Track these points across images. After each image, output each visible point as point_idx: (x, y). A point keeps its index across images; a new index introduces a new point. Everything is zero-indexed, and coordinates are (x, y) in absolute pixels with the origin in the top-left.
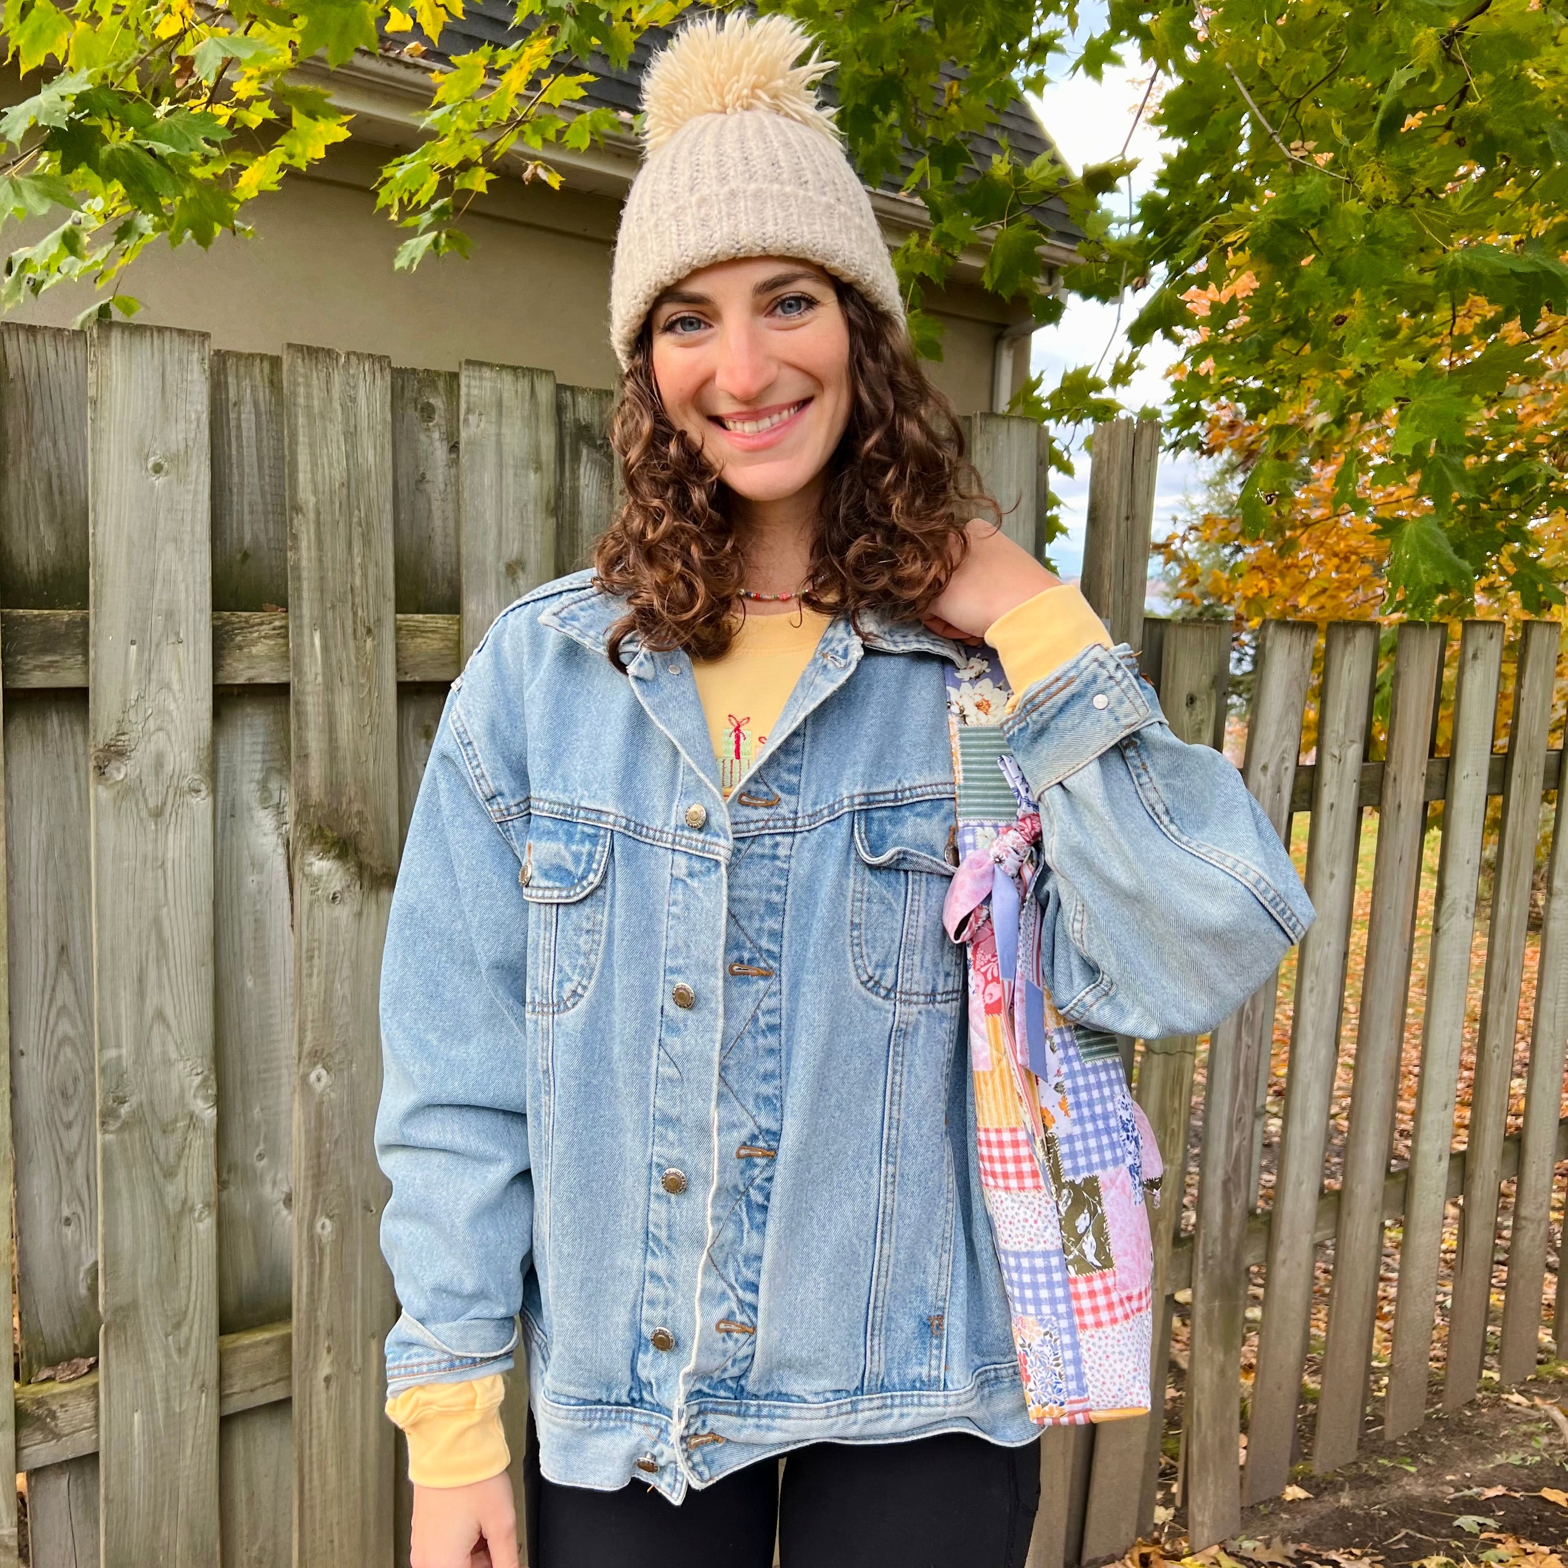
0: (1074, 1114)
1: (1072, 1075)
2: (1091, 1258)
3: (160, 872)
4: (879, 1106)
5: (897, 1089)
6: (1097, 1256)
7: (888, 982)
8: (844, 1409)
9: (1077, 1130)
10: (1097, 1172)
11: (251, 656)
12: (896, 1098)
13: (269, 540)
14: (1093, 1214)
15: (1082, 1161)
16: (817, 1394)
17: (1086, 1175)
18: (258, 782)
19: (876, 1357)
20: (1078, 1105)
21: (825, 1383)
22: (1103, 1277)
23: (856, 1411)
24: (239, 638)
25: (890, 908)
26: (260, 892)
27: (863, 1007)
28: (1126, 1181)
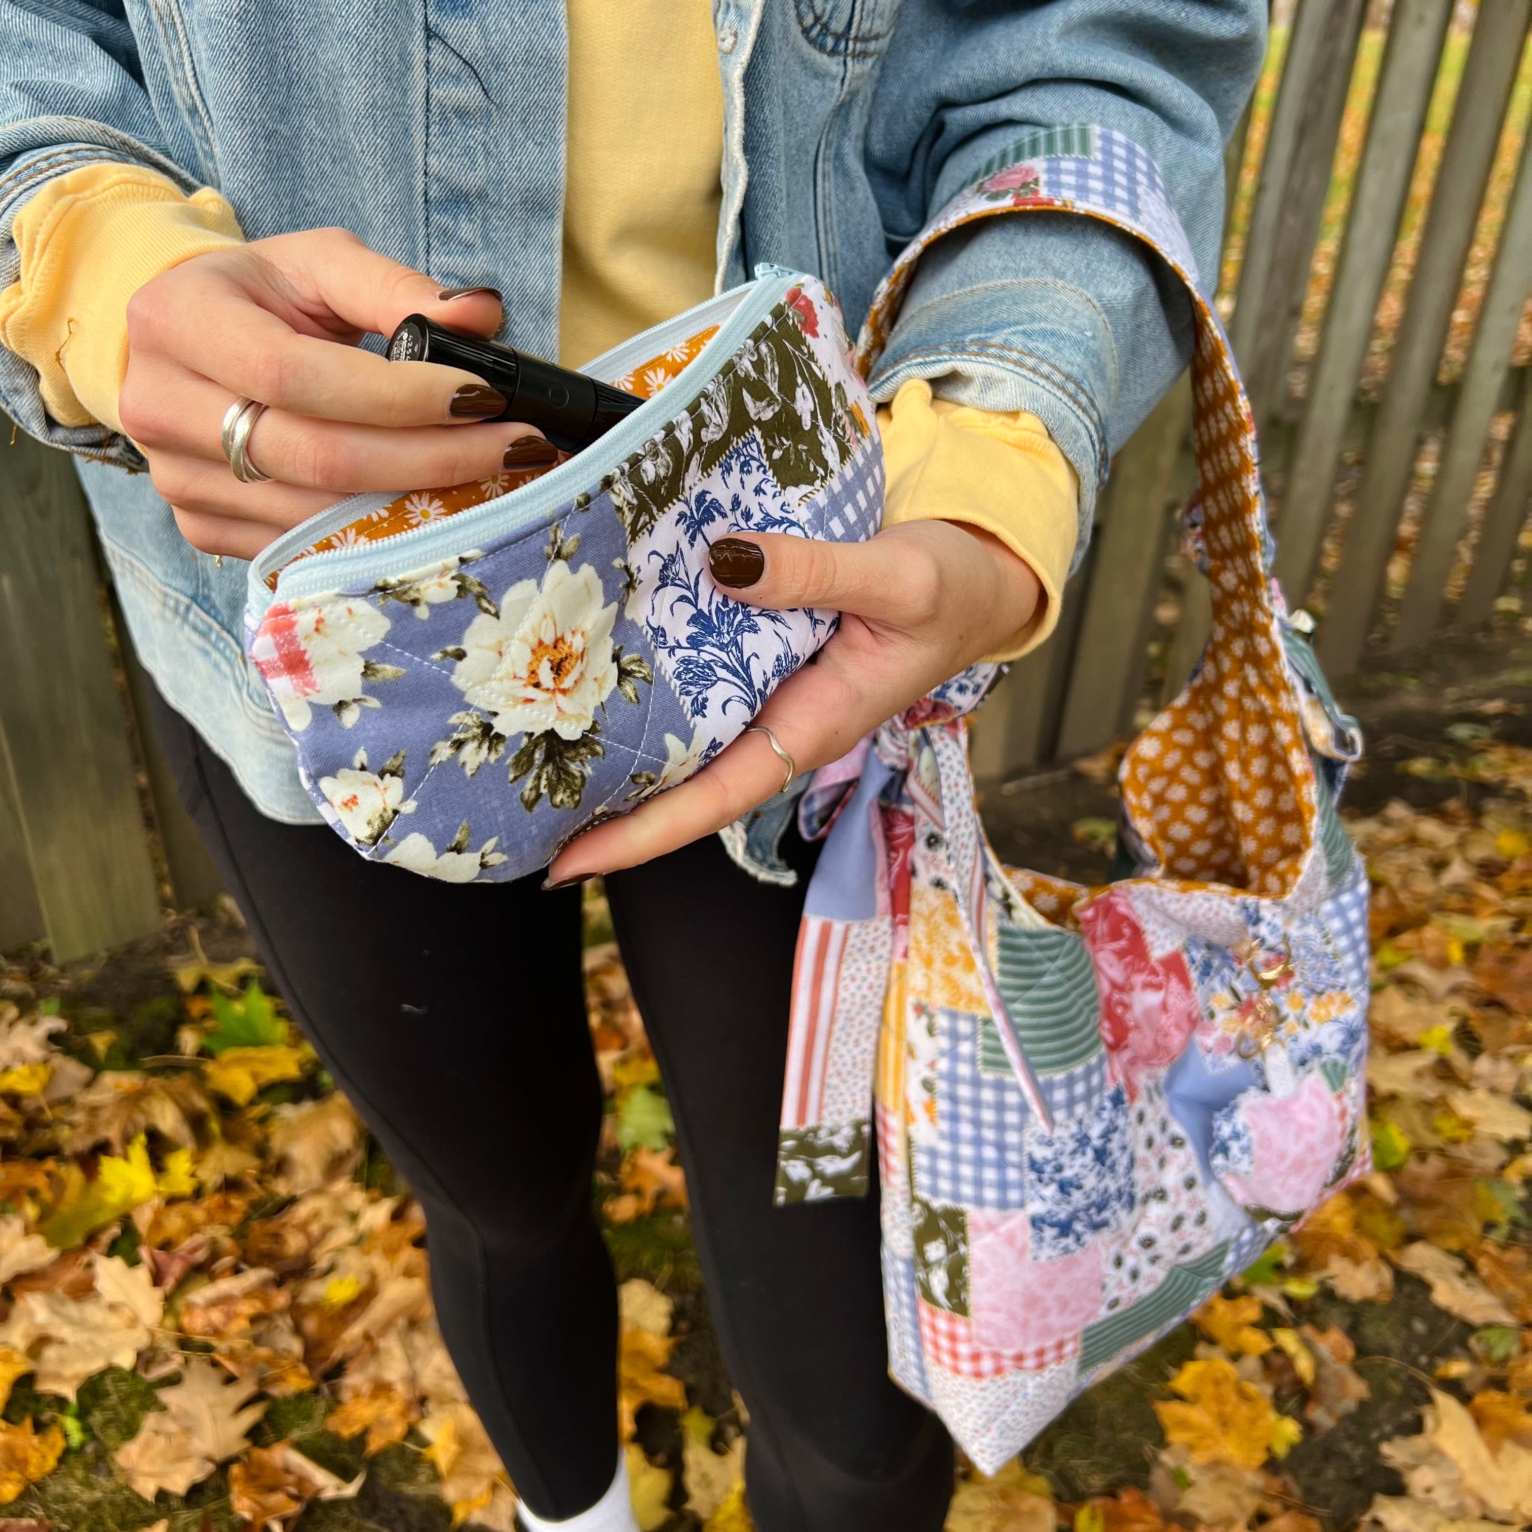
0: (944, 1126)
1: (952, 1077)
2: (939, 1293)
6: (946, 1293)
9: (945, 1147)
10: (966, 1207)
14: (952, 1249)
15: (945, 1184)
17: (948, 1202)
20: (954, 1117)
22: (951, 1319)
28: (1019, 1232)
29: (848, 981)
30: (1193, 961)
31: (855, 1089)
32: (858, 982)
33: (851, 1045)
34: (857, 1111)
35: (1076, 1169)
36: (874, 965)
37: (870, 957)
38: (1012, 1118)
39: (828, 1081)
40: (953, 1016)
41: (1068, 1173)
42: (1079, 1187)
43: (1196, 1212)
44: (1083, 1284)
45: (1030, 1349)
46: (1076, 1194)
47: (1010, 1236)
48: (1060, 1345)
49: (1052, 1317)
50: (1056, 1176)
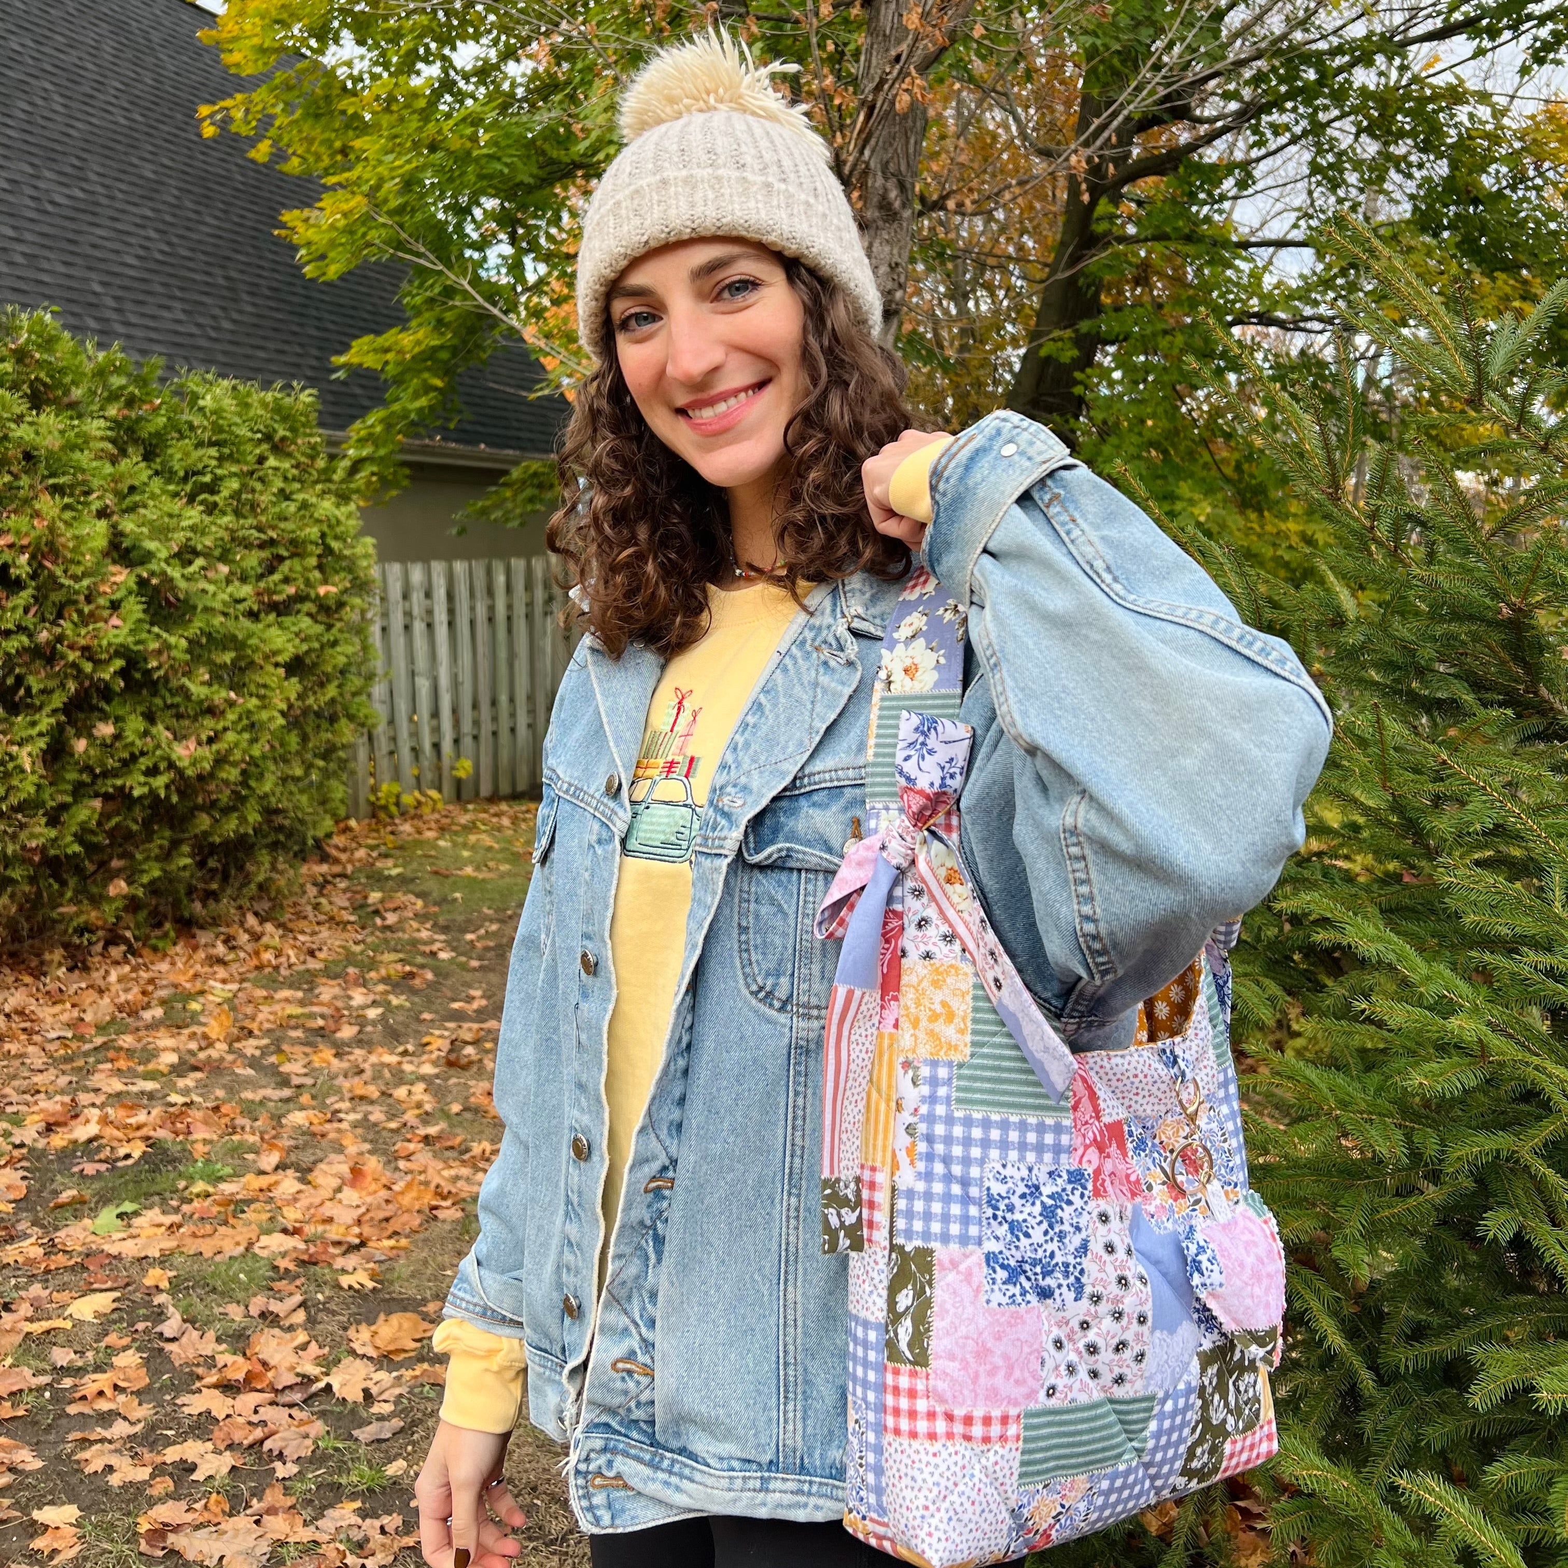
0: (921, 1166)
1: (931, 1119)
2: (903, 1346)
4: (780, 1132)
5: (800, 1113)
6: (910, 1345)
7: (782, 993)
8: (751, 1484)
9: (920, 1186)
10: (935, 1245)
12: (799, 1122)
14: (919, 1293)
15: (918, 1226)
16: (721, 1459)
17: (919, 1243)
19: (790, 1427)
20: (930, 1157)
21: (728, 1448)
22: (913, 1374)
23: (767, 1490)
25: (781, 909)
27: (755, 1020)
28: (975, 1270)
30: (1131, 1134)
31: (854, 1148)
32: (860, 1047)
33: (853, 1104)
35: (1025, 1216)
36: (869, 1032)
37: (868, 1025)
38: (976, 1152)
40: (934, 1064)
41: (1018, 1217)
42: (1027, 1235)
43: (1137, 1349)
44: (1026, 1349)
45: (978, 1413)
46: (1024, 1241)
47: (969, 1275)
48: (1005, 1420)
49: (999, 1380)
50: (1009, 1216)
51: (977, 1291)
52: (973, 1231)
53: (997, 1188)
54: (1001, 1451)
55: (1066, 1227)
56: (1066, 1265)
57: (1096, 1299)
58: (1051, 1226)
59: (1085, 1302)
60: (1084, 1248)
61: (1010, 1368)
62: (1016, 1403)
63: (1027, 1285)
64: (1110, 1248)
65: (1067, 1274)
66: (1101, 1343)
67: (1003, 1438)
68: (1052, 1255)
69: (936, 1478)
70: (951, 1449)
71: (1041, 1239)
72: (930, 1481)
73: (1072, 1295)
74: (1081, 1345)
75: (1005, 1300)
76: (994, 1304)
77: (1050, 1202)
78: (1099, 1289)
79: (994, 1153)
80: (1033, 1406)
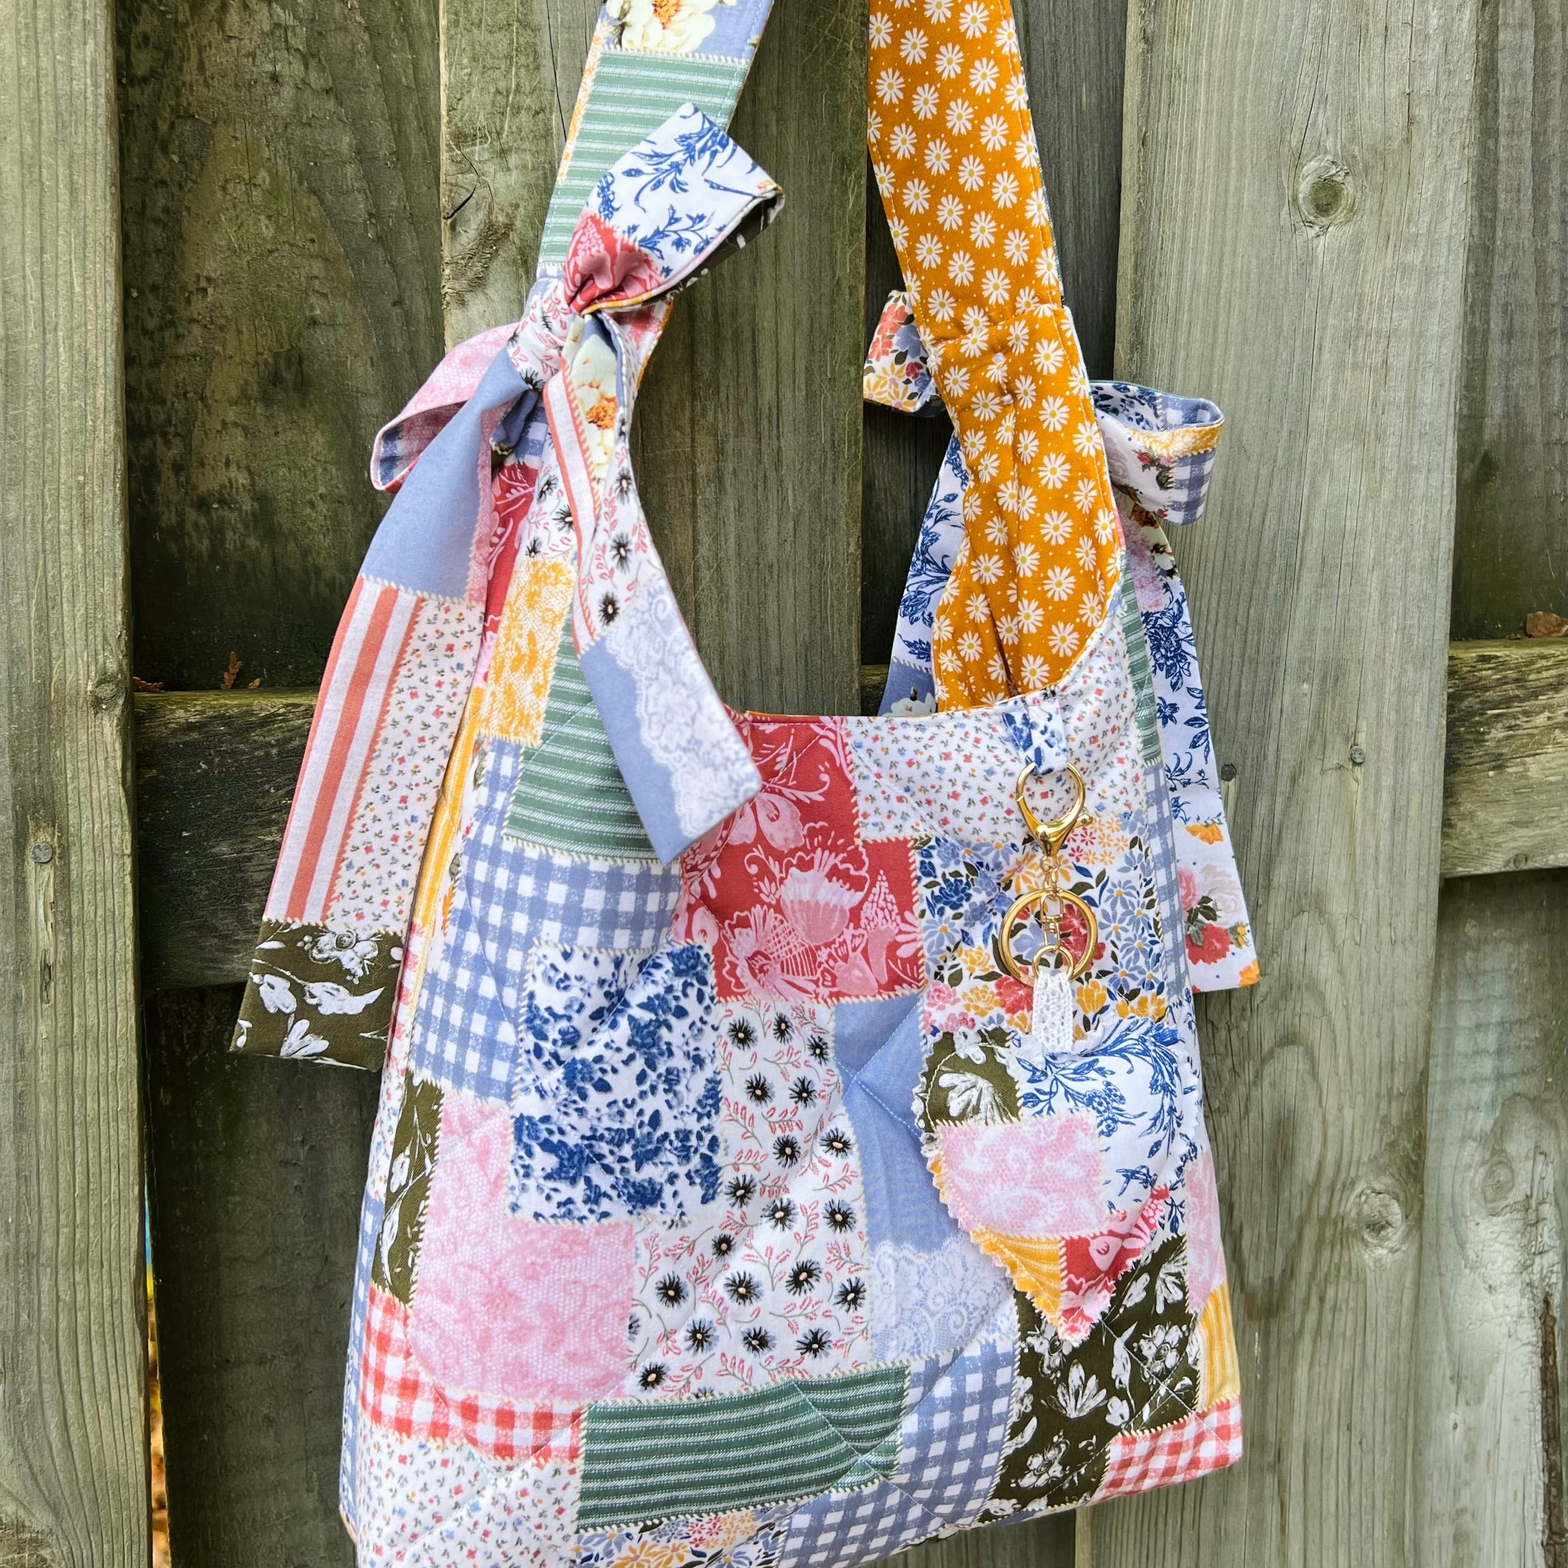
3: (1270, 1481)
10: (445, 1084)
11: (1525, 789)
13: (1549, 418)
18: (1483, 1140)
24: (1498, 733)
26: (1470, 1457)
28: (496, 1145)
29: (405, 696)
31: (390, 883)
32: (421, 700)
33: (394, 803)
34: (387, 918)
35: (598, 1050)
36: (448, 678)
37: (446, 664)
38: (521, 923)
39: (348, 854)
41: (585, 1053)
42: (603, 1087)
43: (842, 1278)
44: (594, 1300)
45: (489, 1401)
46: (596, 1100)
47: (483, 1155)
48: (544, 1420)
49: (532, 1350)
50: (564, 1052)
51: (496, 1185)
52: (500, 1070)
53: (549, 997)
54: (534, 1473)
55: (679, 1061)
56: (684, 1135)
57: (742, 1192)
58: (651, 1063)
59: (723, 1201)
60: (712, 1097)
61: (558, 1332)
62: (569, 1394)
63: (603, 1181)
64: (759, 1090)
65: (685, 1154)
66: (757, 1273)
67: (539, 1450)
68: (655, 1119)
69: (400, 1501)
70: (436, 1455)
71: (633, 1092)
72: (389, 1504)
73: (698, 1191)
74: (719, 1287)
75: (549, 1209)
76: (526, 1214)
77: (646, 1016)
78: (747, 1170)
79: (551, 929)
80: (608, 1401)
